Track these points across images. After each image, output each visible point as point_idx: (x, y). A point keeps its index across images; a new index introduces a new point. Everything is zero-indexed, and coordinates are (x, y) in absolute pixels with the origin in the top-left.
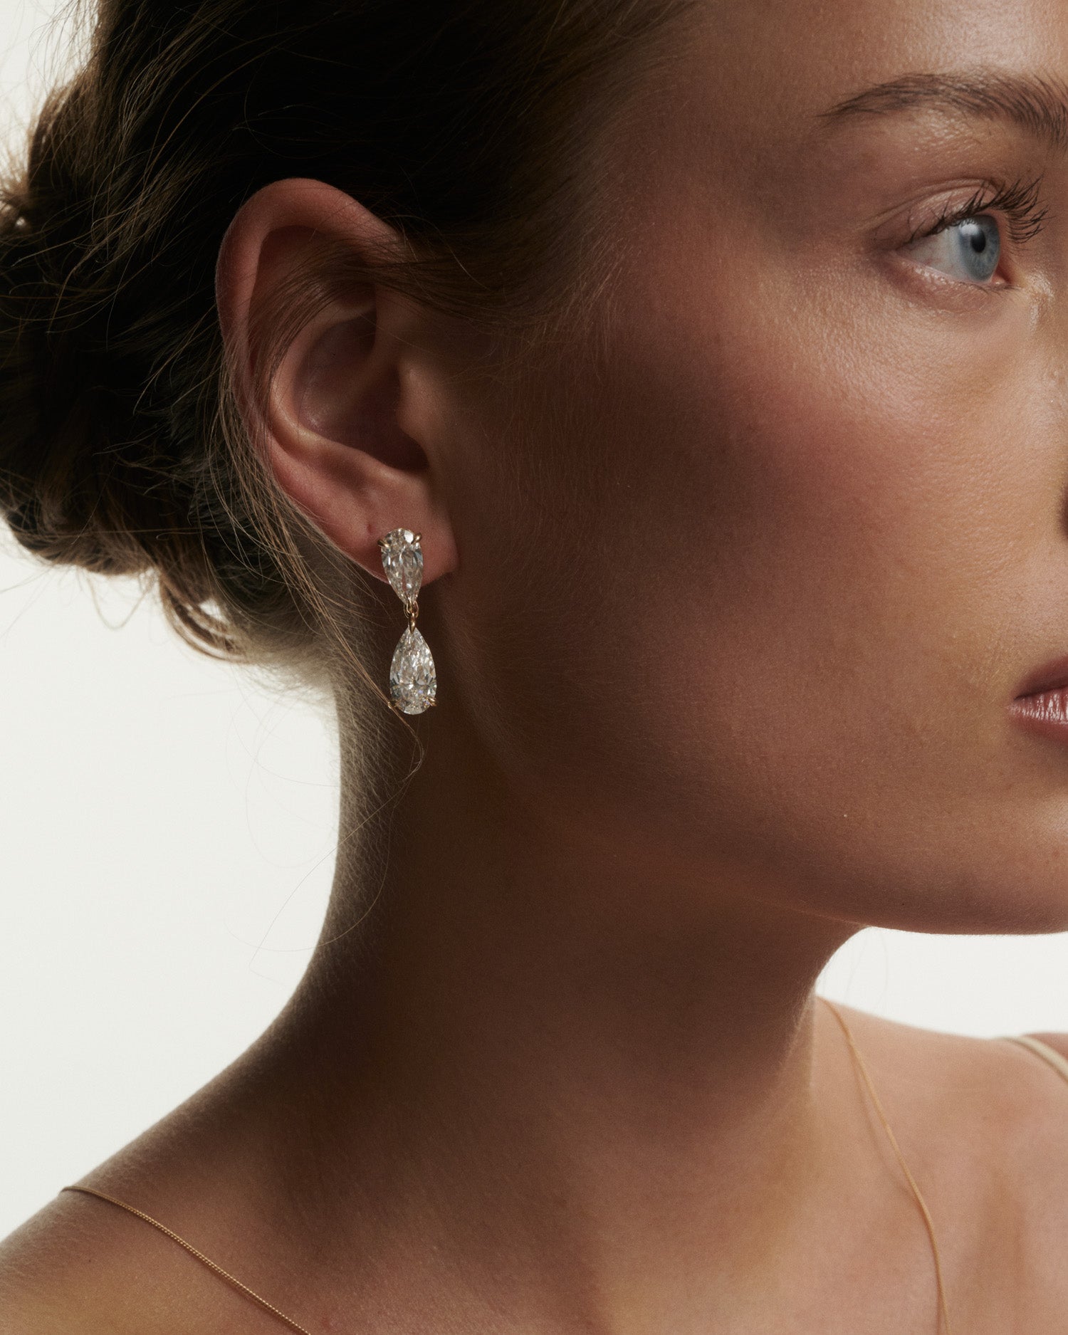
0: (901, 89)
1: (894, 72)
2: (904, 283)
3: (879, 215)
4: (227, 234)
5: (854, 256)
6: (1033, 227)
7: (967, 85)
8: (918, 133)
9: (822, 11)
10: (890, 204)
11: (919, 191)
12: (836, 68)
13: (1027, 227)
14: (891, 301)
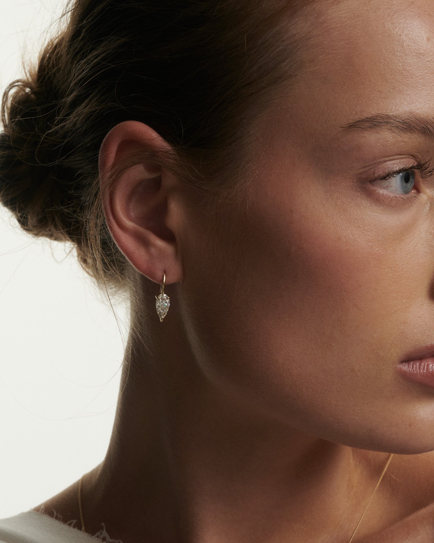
0: (374, 120)
1: (373, 113)
2: (371, 195)
3: (363, 168)
4: (104, 140)
5: (351, 183)
6: (430, 174)
7: (402, 120)
8: (380, 138)
9: (347, 84)
10: (367, 165)
11: (379, 161)
12: (350, 108)
13: (426, 174)
14: (365, 203)
